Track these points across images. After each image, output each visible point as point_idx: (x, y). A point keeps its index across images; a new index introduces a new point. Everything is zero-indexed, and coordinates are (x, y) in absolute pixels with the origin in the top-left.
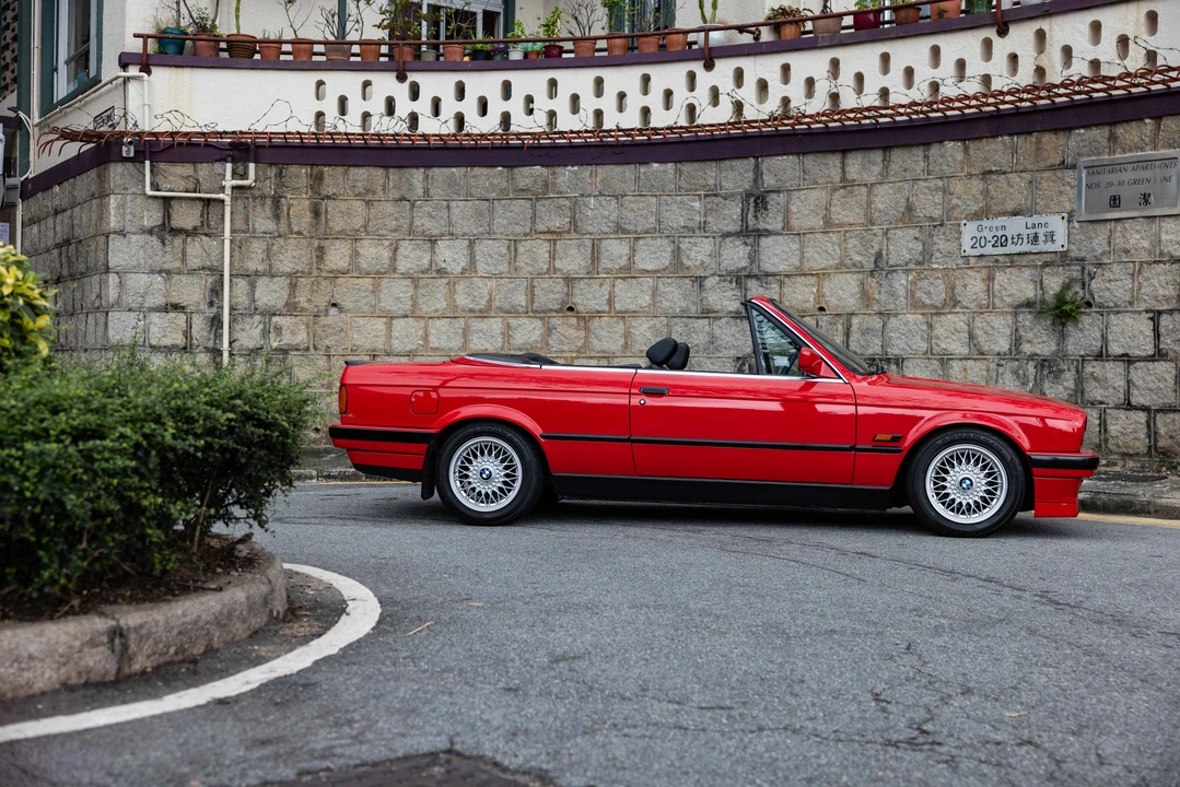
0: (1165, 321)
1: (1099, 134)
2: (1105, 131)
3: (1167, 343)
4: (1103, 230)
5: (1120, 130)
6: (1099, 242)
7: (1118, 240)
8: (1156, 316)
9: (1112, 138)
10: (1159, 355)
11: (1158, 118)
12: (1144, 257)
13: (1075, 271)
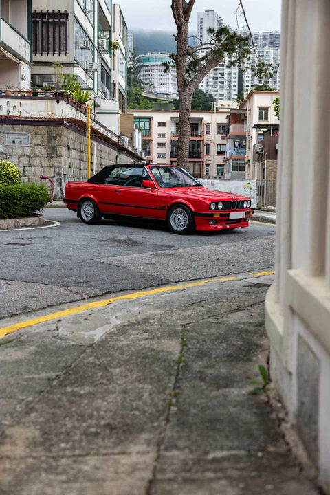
0: (26, 168)
1: (10, 127)
2: (11, 126)
3: (26, 173)
4: (11, 148)
5: (14, 126)
6: (10, 150)
7: (15, 150)
8: (24, 167)
9: (12, 128)
10: (25, 176)
11: (23, 125)
12: (20, 154)
13: (5, 156)
